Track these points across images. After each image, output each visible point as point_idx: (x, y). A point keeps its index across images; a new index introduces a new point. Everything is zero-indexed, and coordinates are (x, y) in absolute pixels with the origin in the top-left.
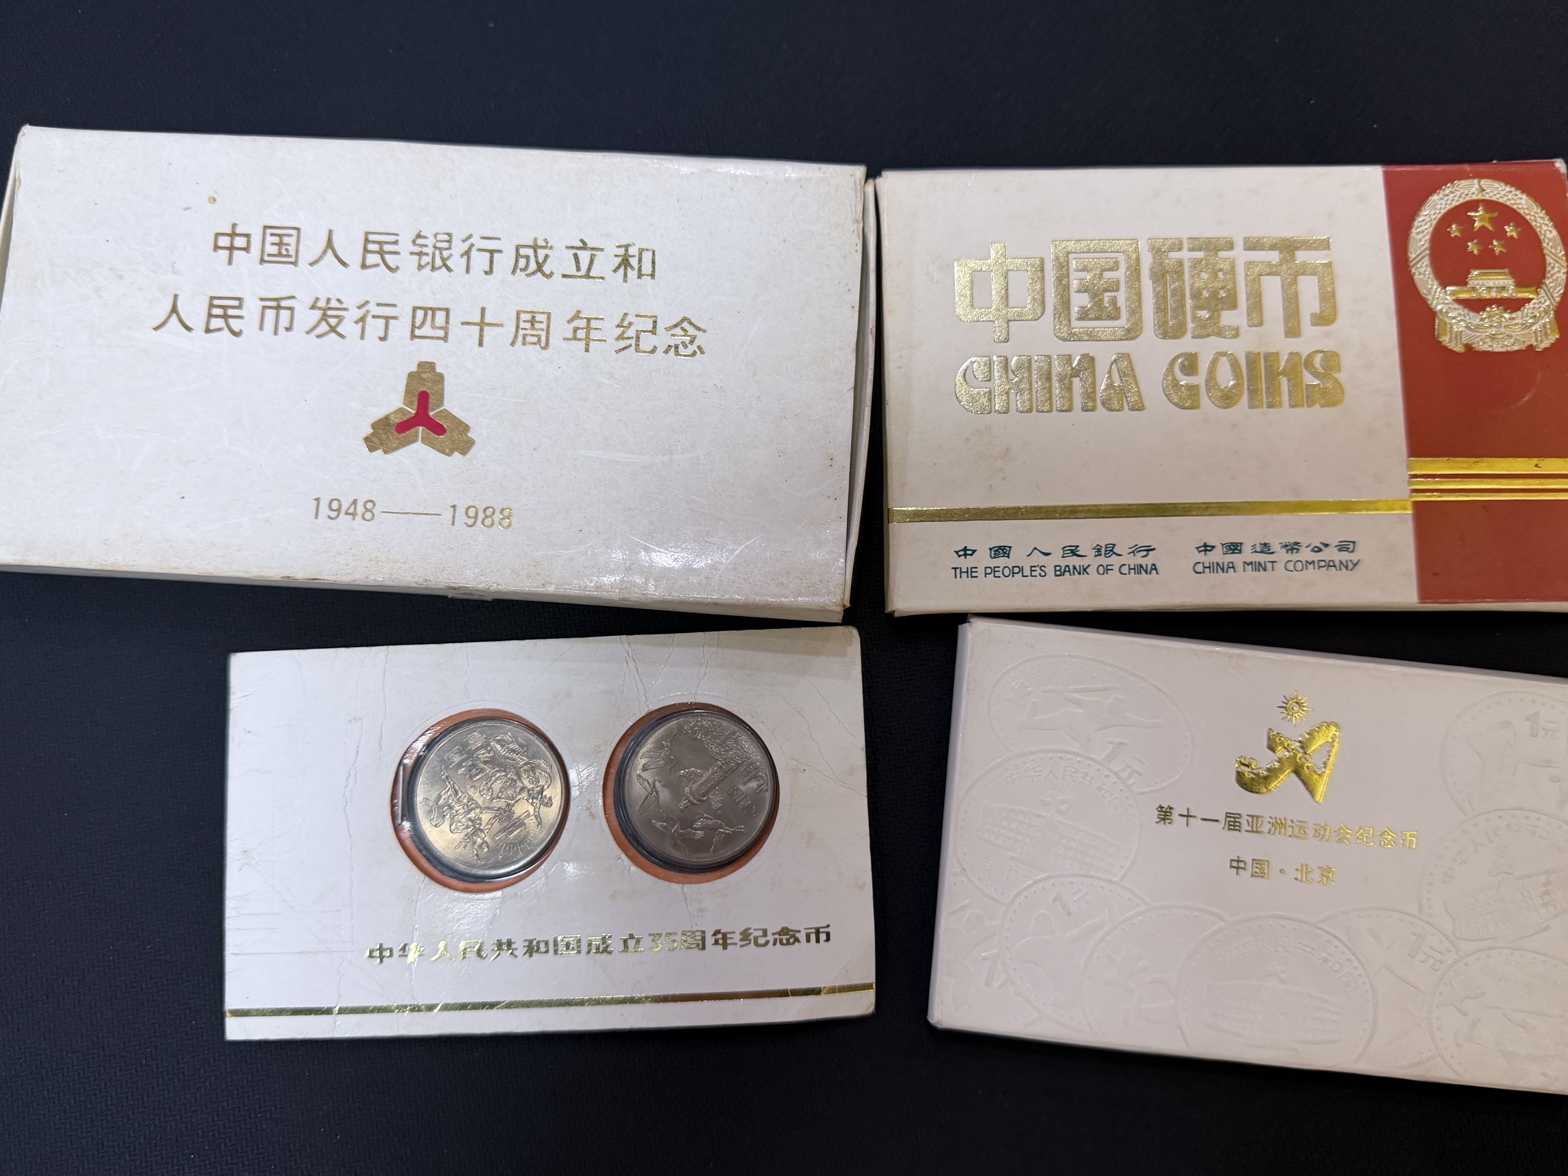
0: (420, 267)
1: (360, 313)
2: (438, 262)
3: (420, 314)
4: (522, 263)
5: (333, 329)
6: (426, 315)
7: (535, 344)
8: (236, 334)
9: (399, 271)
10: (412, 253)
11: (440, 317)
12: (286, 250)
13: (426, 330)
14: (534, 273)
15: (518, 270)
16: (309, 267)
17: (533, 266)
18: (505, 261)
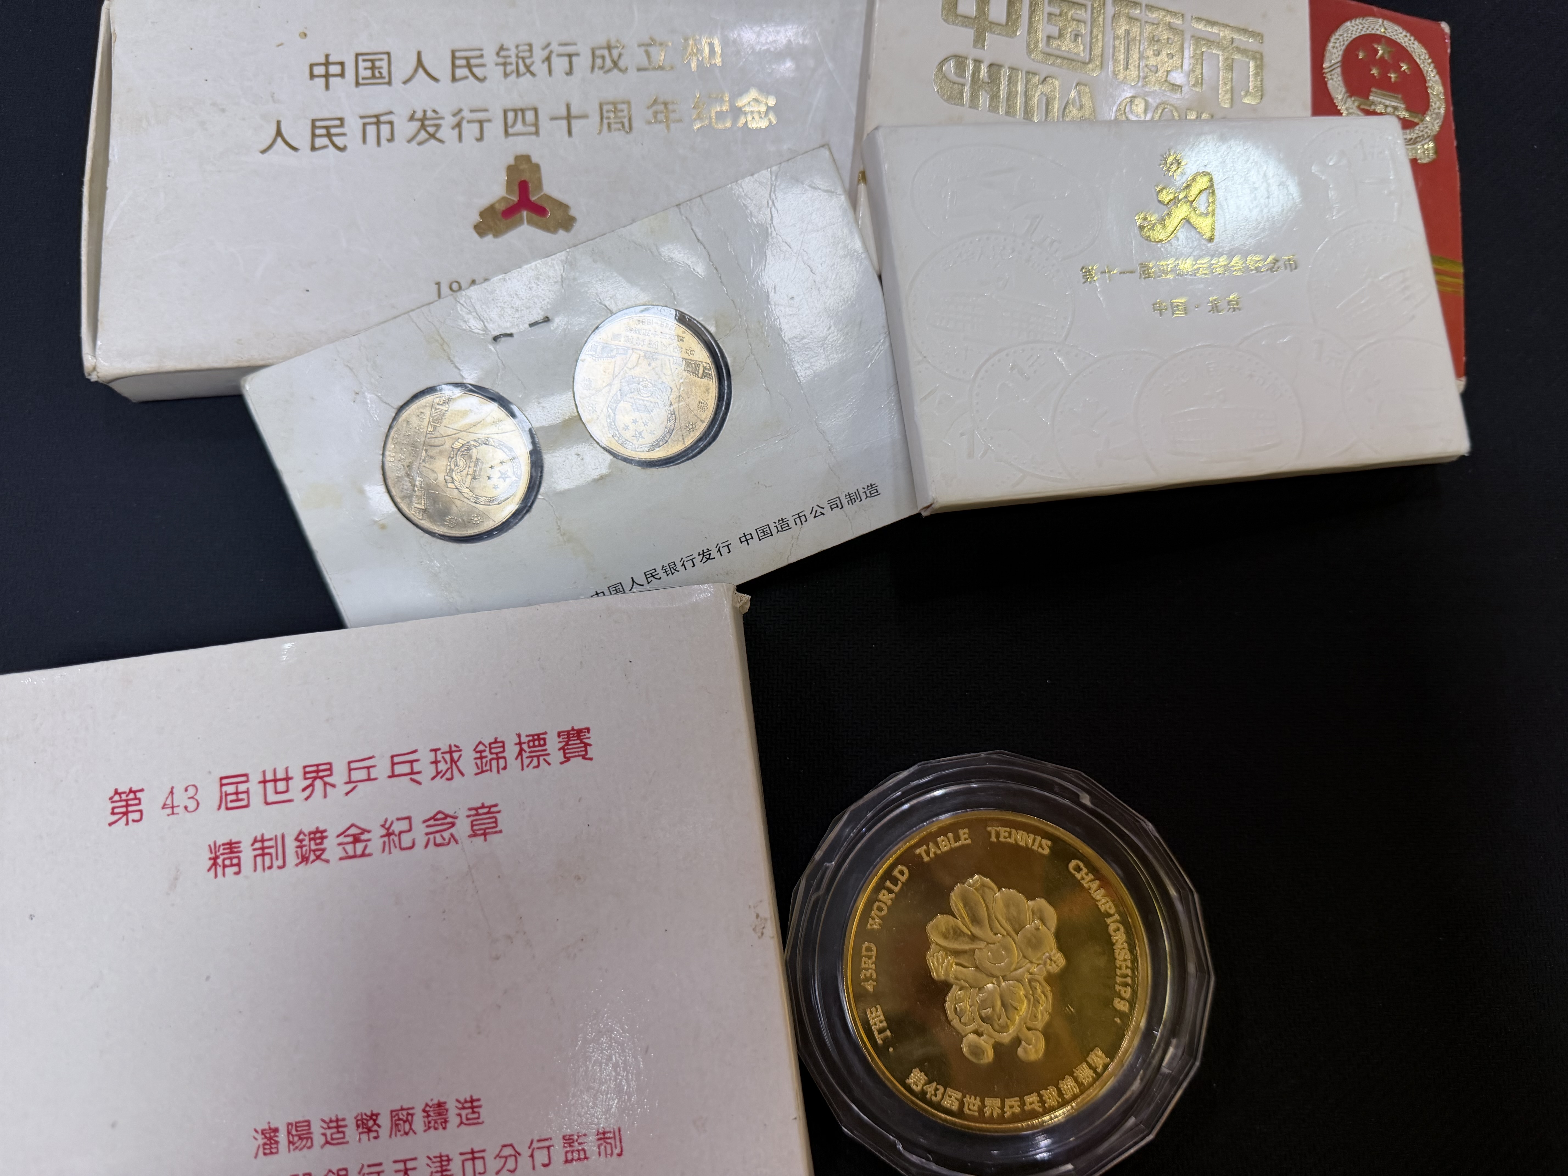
0: (506, 75)
1: (454, 120)
2: (522, 68)
3: (511, 115)
4: (599, 62)
5: (433, 136)
6: (516, 116)
7: (619, 130)
8: (342, 149)
9: (487, 81)
10: (497, 64)
11: (530, 116)
12: (380, 72)
13: (519, 127)
14: (609, 70)
15: (596, 69)
16: (403, 85)
17: (609, 63)
18: (582, 62)
